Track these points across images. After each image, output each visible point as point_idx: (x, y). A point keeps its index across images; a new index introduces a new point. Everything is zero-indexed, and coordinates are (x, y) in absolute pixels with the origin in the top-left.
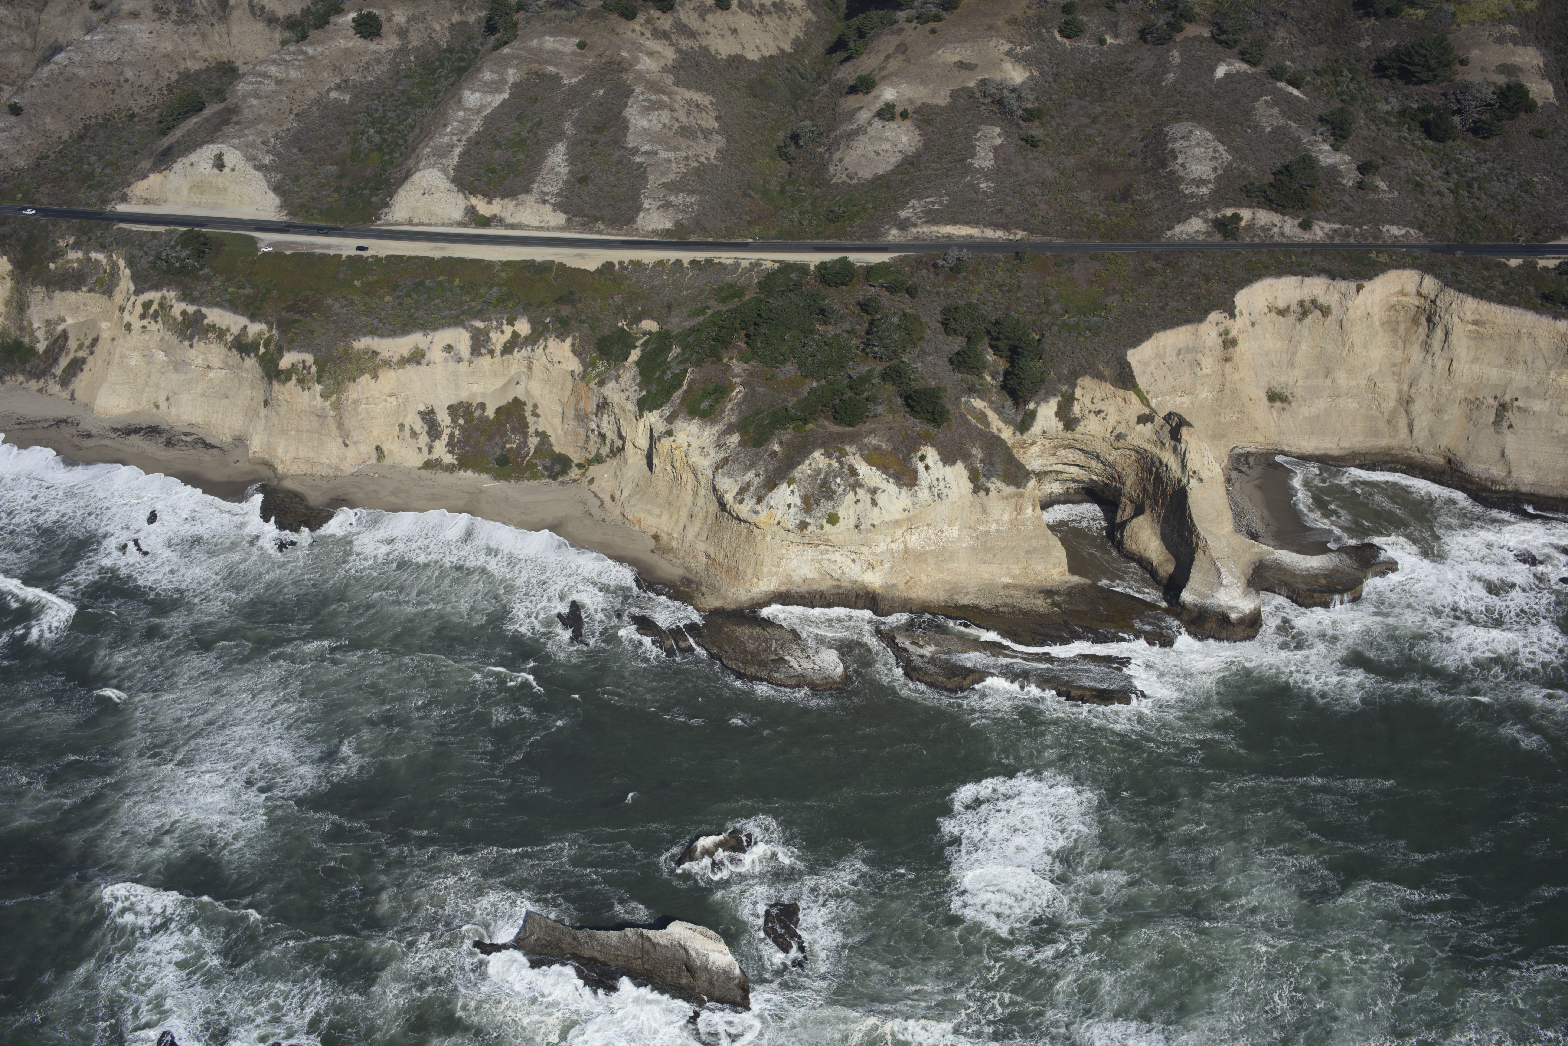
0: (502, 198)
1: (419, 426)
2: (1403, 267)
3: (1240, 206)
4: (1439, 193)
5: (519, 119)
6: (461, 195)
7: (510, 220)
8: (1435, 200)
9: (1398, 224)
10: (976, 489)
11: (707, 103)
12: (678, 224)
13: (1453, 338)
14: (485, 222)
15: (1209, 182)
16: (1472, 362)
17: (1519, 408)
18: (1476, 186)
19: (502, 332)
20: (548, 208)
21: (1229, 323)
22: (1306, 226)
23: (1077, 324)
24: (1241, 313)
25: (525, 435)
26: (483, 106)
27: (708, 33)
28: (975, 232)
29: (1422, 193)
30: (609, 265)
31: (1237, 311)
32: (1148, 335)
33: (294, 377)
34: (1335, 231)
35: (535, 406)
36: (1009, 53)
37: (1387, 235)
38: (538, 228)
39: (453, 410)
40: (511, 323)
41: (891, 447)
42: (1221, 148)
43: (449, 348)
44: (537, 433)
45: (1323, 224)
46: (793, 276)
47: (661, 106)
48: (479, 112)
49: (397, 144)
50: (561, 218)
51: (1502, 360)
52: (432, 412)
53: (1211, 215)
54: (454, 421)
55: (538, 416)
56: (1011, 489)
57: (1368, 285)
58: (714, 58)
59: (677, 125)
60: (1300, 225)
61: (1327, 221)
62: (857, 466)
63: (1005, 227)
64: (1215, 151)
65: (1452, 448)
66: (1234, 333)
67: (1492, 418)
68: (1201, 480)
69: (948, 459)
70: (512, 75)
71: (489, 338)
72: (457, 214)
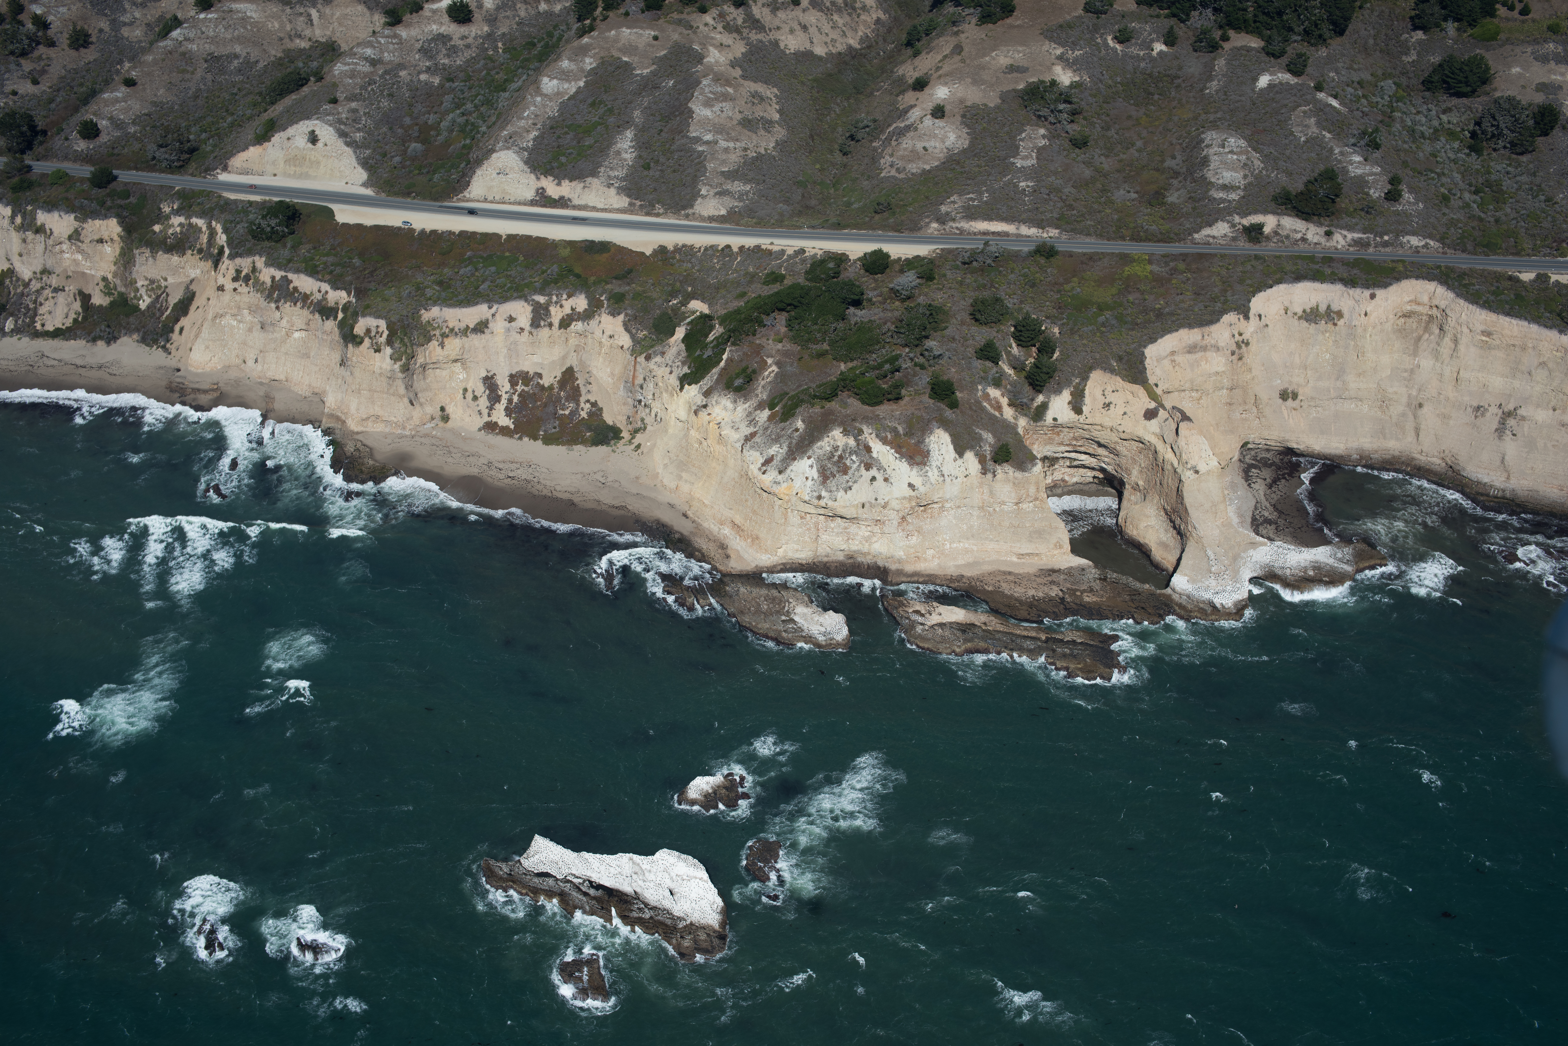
0: (571, 181)
1: (481, 390)
2: (1419, 277)
3: (1266, 213)
4: (1464, 206)
5: (592, 106)
6: (533, 176)
7: (576, 202)
8: (1460, 214)
9: (1418, 235)
10: (984, 472)
11: (771, 96)
12: (732, 211)
13: (1462, 347)
14: (554, 203)
15: (1239, 188)
16: (1479, 370)
17: (1522, 416)
19: (561, 306)
20: (613, 191)
21: (1243, 324)
22: (1329, 234)
24: (1255, 315)
25: (578, 403)
26: (560, 93)
27: (778, 28)
28: (1010, 228)
29: (1447, 206)
30: (664, 247)
31: (1251, 314)
32: (1163, 334)
33: (367, 341)
34: (1357, 240)
35: (588, 375)
36: (1060, 58)
37: (1407, 245)
38: (602, 210)
39: (513, 377)
40: (570, 298)
41: (905, 428)
42: (1254, 156)
43: (511, 319)
44: (589, 402)
45: (1345, 232)
47: (725, 97)
48: (555, 98)
49: (479, 126)
50: (623, 202)
51: (1508, 370)
52: (494, 378)
53: (1238, 221)
54: (513, 387)
55: (590, 385)
56: (1017, 473)
57: (1382, 293)
58: (783, 52)
59: (739, 116)
60: (1324, 233)
61: (1349, 230)
62: (871, 444)
63: (1039, 225)
64: (1248, 159)
65: (1454, 454)
66: (1246, 334)
67: (1495, 425)
68: (1196, 472)
69: (961, 448)
70: (589, 63)
71: (549, 312)
72: (530, 194)
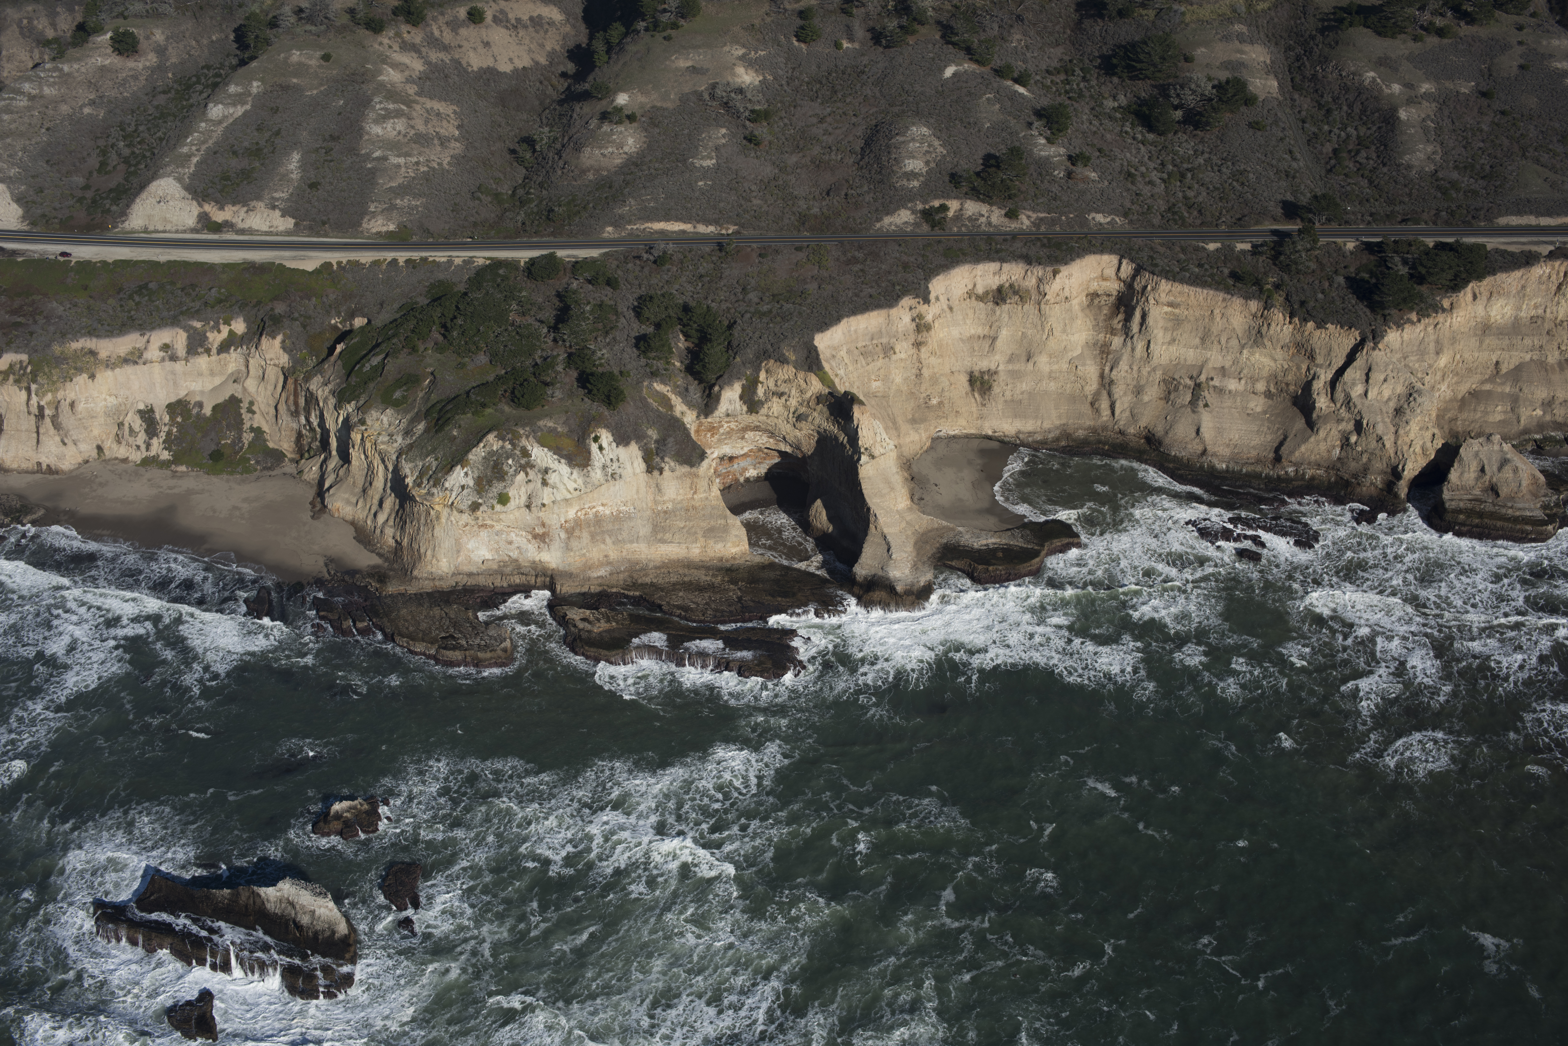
0: (234, 204)
1: (138, 424)
2: (1102, 252)
3: (949, 197)
4: (1151, 183)
5: (259, 129)
6: (195, 203)
7: (241, 225)
8: (1146, 190)
9: (1103, 212)
10: (650, 469)
11: (450, 112)
12: (402, 227)
13: (1150, 320)
14: (217, 228)
15: (921, 175)
16: (1169, 343)
17: (1215, 387)
18: (1189, 175)
19: (219, 331)
20: (278, 213)
21: (923, 308)
22: (1012, 215)
23: (770, 311)
24: (937, 299)
25: (240, 431)
26: (225, 117)
27: (460, 46)
28: (687, 227)
29: (1133, 183)
30: (327, 265)
31: (932, 297)
32: (838, 320)
33: (11, 377)
34: (1041, 219)
35: (251, 403)
36: (742, 58)
37: (1092, 223)
38: (267, 233)
39: (171, 408)
40: (227, 323)
41: (566, 430)
42: (936, 143)
43: (165, 347)
44: (252, 429)
45: (1030, 213)
46: (501, 272)
47: (398, 114)
48: (220, 122)
49: (144, 156)
50: (289, 223)
51: (1197, 341)
52: (151, 411)
53: (920, 206)
54: (172, 419)
55: (254, 413)
56: (686, 469)
57: (1065, 271)
58: (466, 71)
59: (413, 132)
60: (1006, 215)
61: (1034, 210)
62: (529, 448)
63: (716, 222)
64: (930, 146)
65: (1151, 427)
66: (929, 318)
67: (1188, 397)
68: (872, 457)
69: (622, 440)
70: (256, 86)
71: (207, 338)
72: (191, 221)
